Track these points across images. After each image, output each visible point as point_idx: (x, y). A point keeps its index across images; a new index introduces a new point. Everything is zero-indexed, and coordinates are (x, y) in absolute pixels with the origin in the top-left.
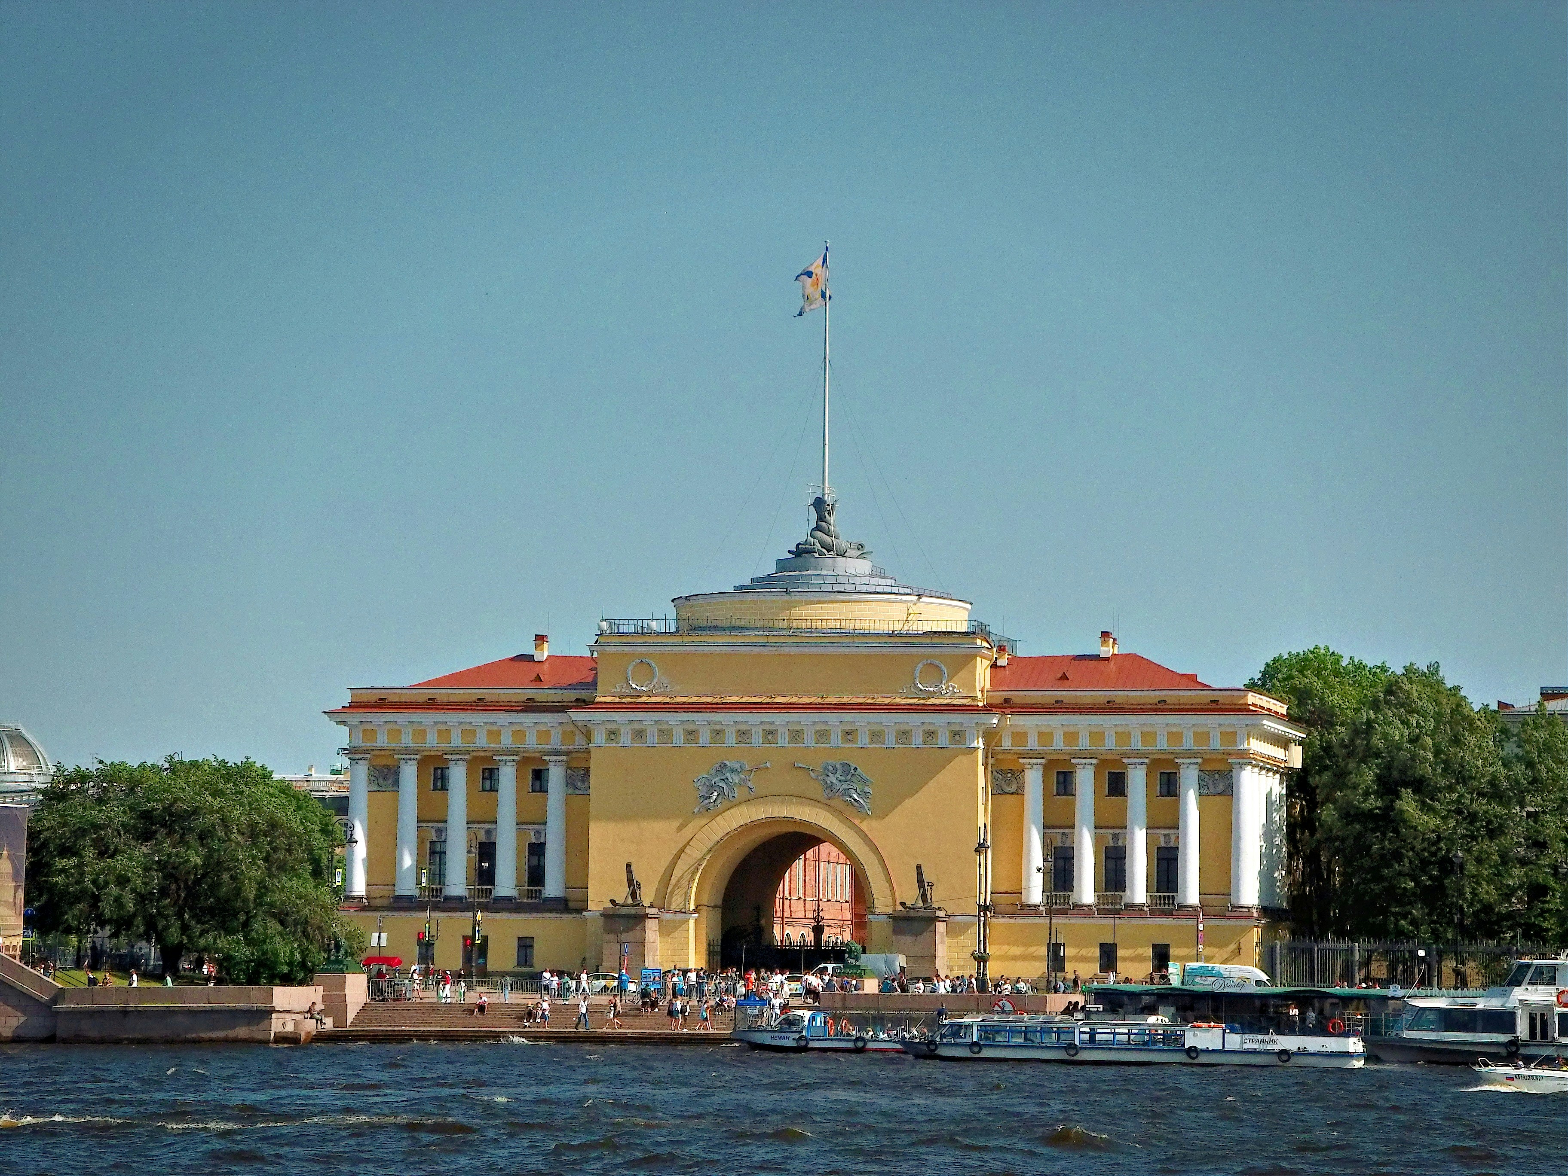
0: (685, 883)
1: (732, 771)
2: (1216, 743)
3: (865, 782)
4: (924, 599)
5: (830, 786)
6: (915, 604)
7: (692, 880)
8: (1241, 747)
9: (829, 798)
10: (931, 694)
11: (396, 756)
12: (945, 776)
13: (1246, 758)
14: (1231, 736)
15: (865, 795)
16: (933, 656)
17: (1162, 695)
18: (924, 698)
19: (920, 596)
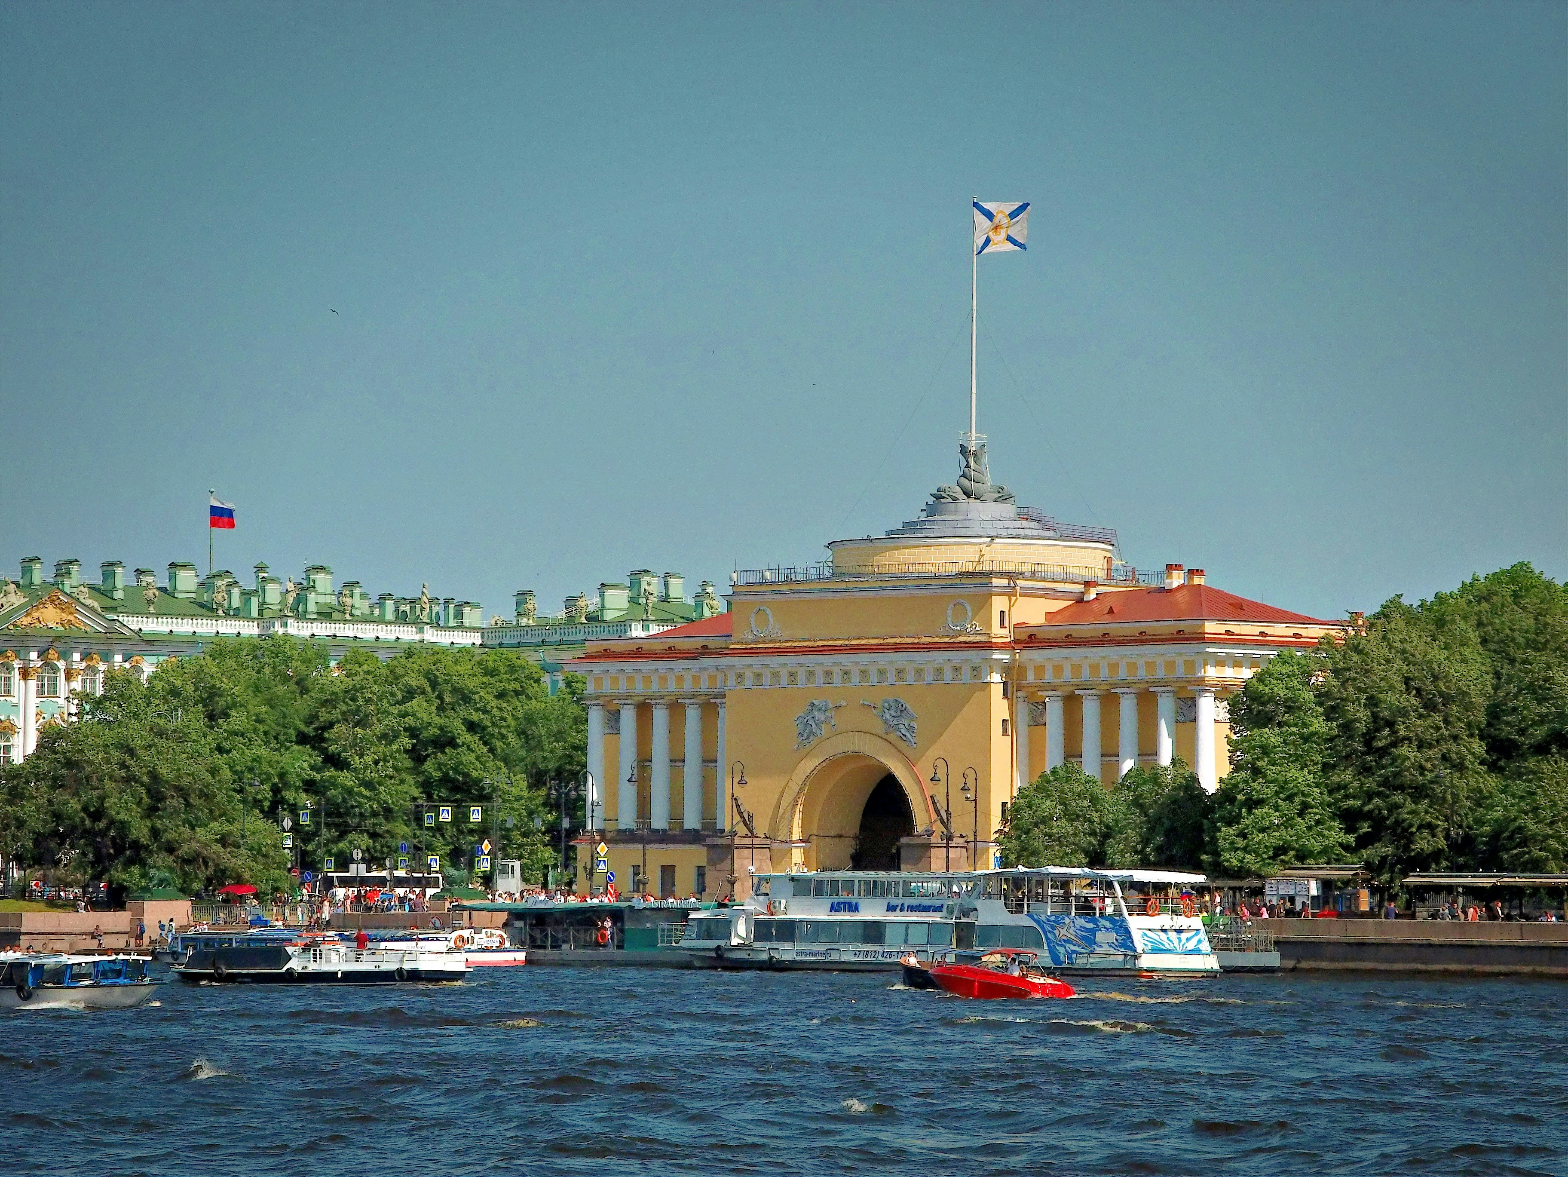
0: (787, 815)
1: (820, 709)
2: (1180, 671)
3: (912, 718)
4: (997, 540)
5: (886, 721)
6: (988, 546)
7: (793, 812)
8: (1199, 675)
9: (886, 733)
10: (960, 633)
12: (967, 712)
13: (1202, 686)
14: (1191, 665)
15: (911, 729)
16: (960, 596)
17: (1143, 626)
18: (953, 637)
19: (992, 538)
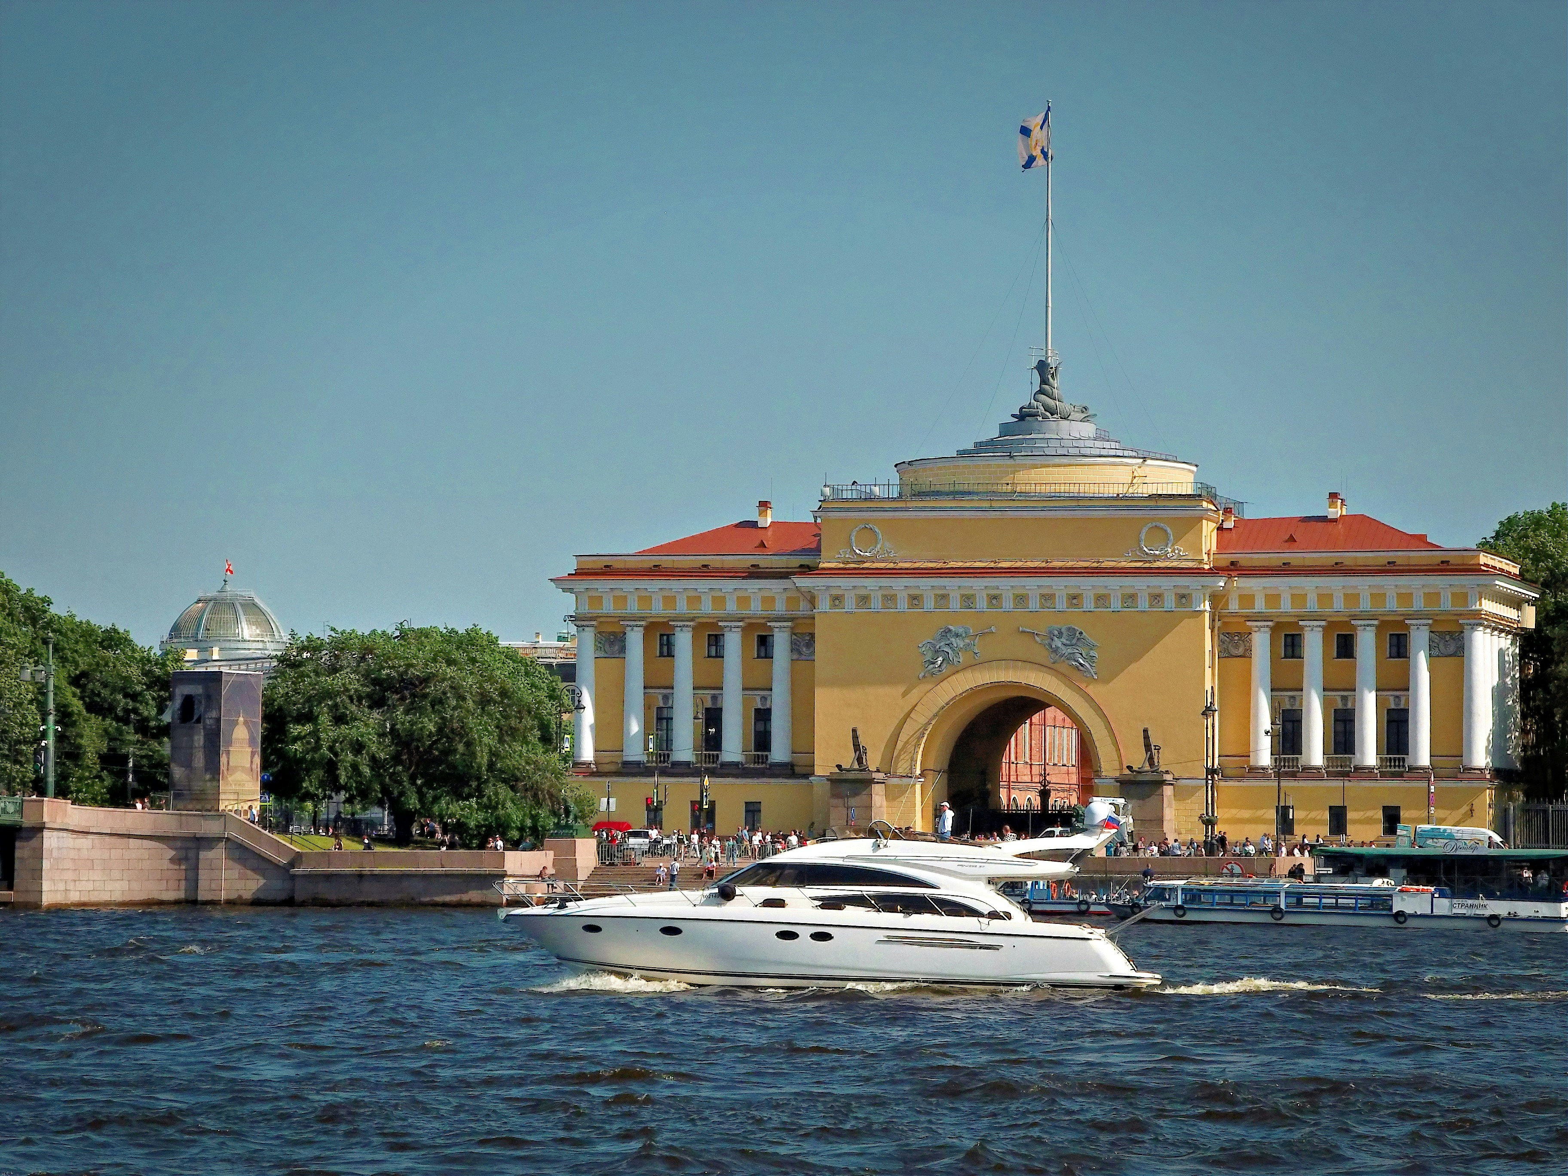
0: (910, 748)
1: (957, 636)
2: (1447, 604)
3: (1092, 647)
4: (1149, 462)
5: (1055, 651)
6: (1140, 467)
7: (917, 745)
8: (1473, 608)
9: (1055, 663)
10: (1157, 558)
11: (622, 623)
12: (1171, 641)
13: (1478, 619)
14: (1462, 597)
15: (1090, 658)
16: (1161, 519)
17: (1391, 556)
18: (1150, 562)
19: (1144, 459)
